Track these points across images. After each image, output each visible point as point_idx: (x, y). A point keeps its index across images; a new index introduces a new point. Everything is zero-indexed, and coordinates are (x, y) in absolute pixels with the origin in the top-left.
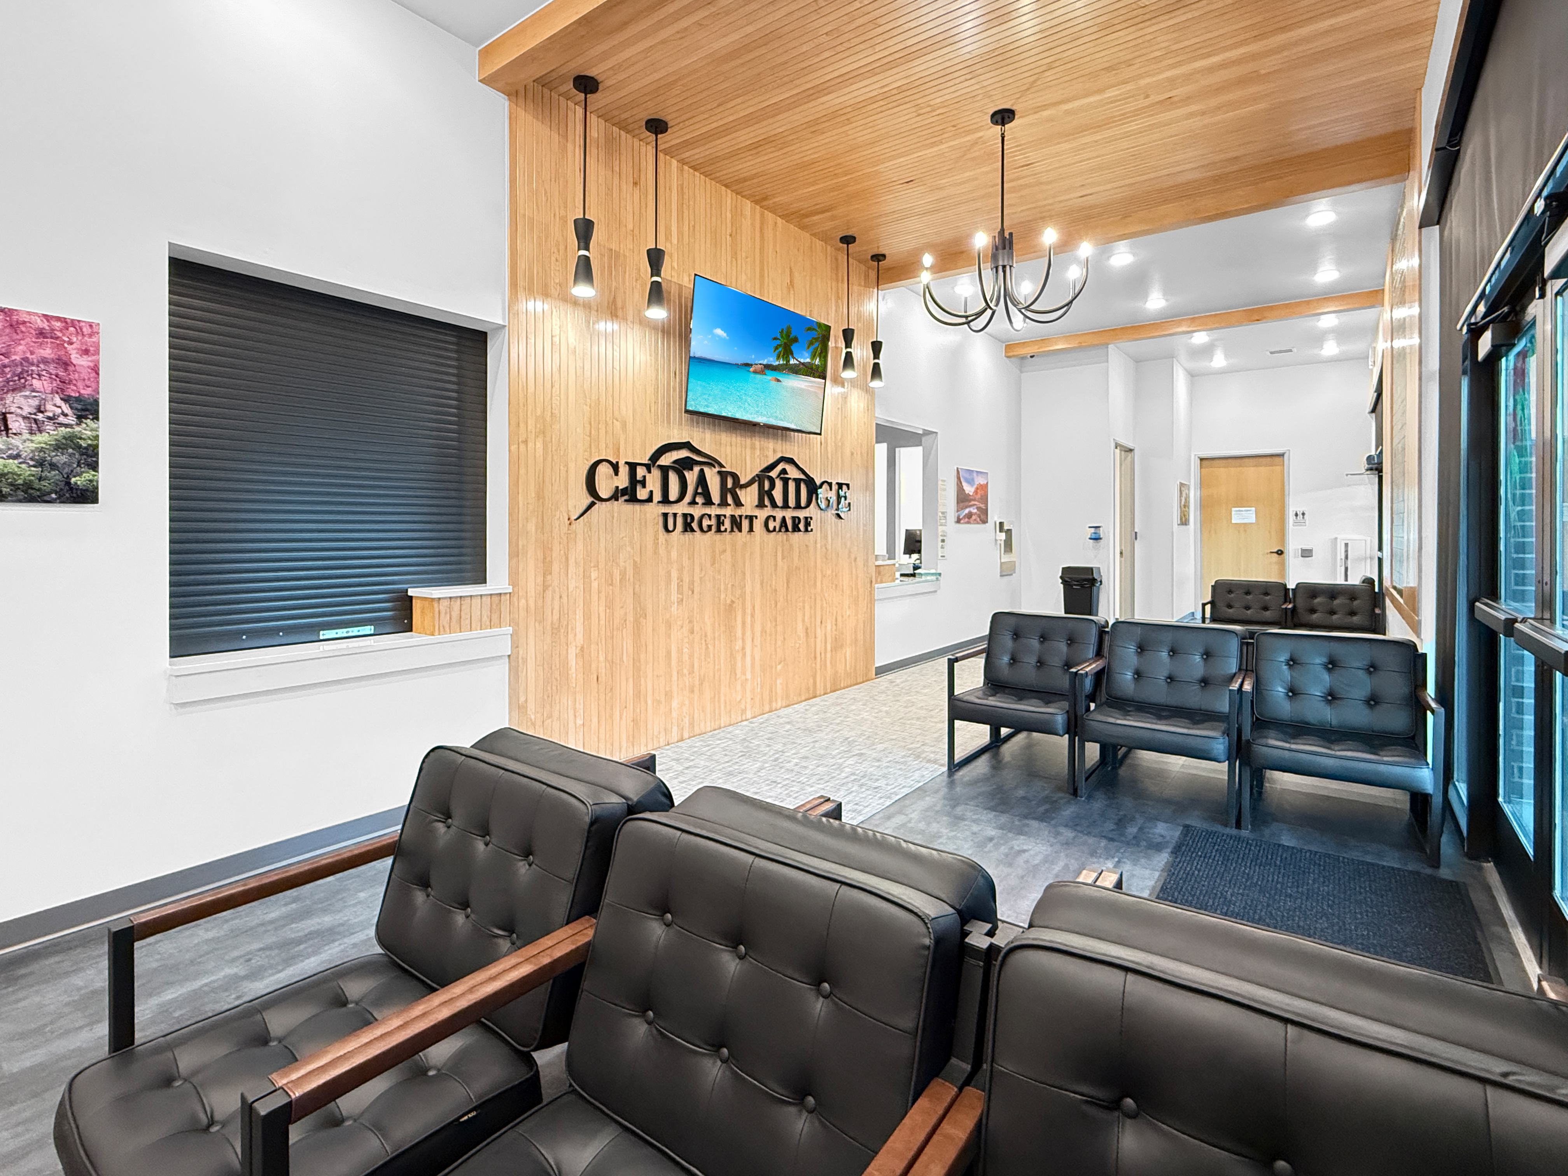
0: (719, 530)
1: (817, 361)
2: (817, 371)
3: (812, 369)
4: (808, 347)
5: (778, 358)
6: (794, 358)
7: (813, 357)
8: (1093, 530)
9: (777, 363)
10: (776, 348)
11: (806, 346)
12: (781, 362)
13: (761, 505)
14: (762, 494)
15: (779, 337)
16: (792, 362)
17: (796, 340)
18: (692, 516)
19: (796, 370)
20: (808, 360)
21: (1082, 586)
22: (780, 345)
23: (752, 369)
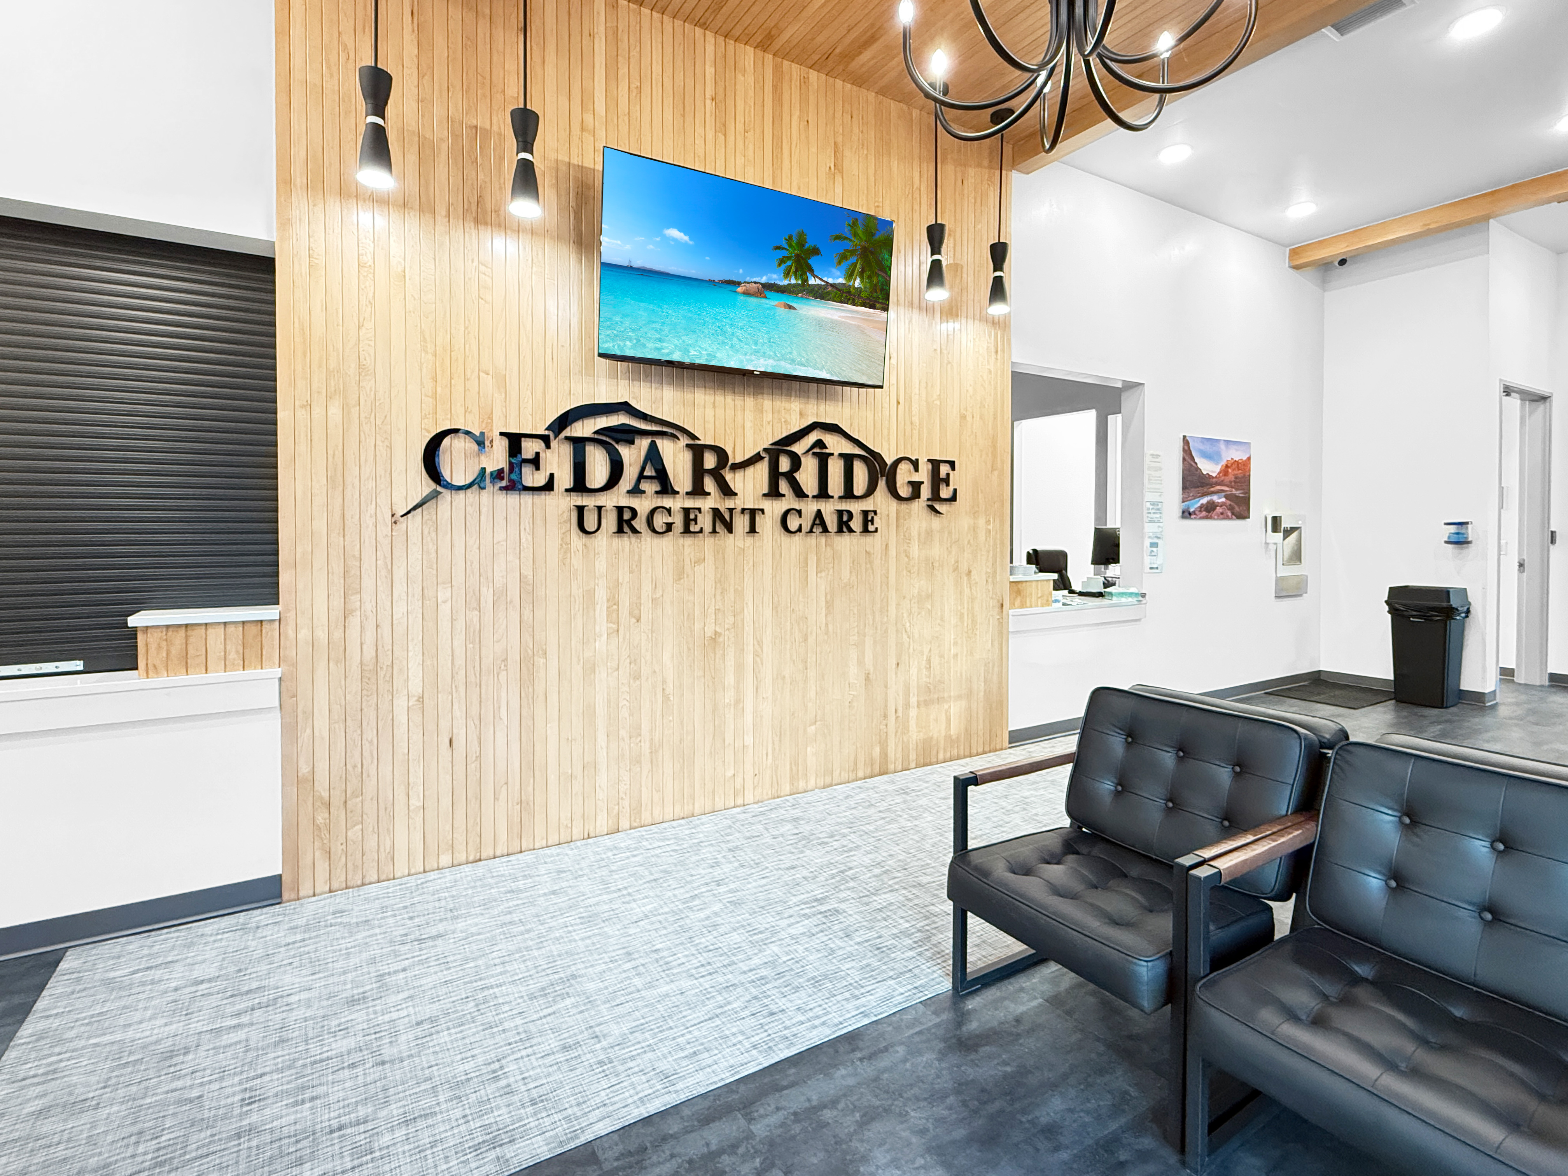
0: (687, 531)
1: (857, 283)
2: (859, 297)
3: (849, 292)
4: (839, 263)
5: (787, 274)
6: (815, 276)
7: (850, 275)
8: (1453, 529)
9: (786, 282)
10: (782, 262)
11: (835, 260)
12: (793, 281)
13: (774, 493)
14: (775, 475)
15: (784, 244)
16: (812, 281)
17: (816, 251)
18: (634, 512)
19: (822, 294)
20: (841, 280)
21: (1428, 619)
22: (789, 258)
23: (739, 289)
